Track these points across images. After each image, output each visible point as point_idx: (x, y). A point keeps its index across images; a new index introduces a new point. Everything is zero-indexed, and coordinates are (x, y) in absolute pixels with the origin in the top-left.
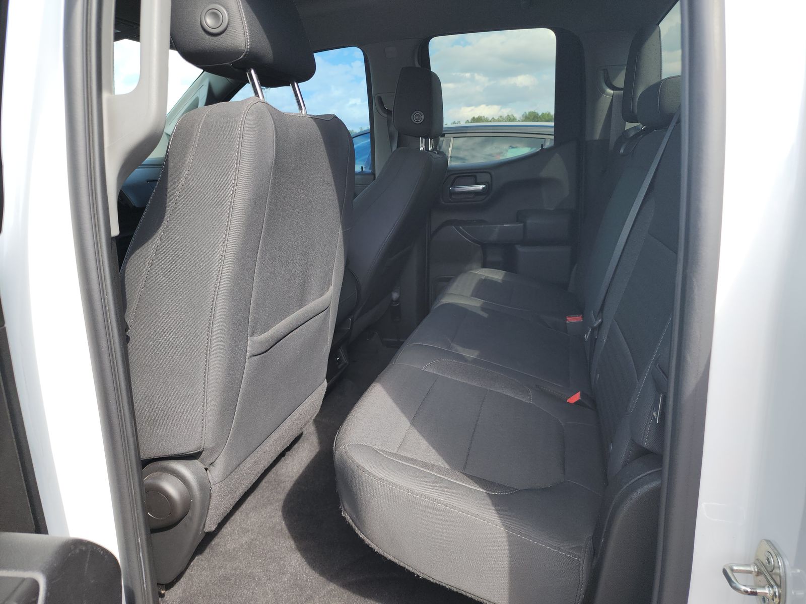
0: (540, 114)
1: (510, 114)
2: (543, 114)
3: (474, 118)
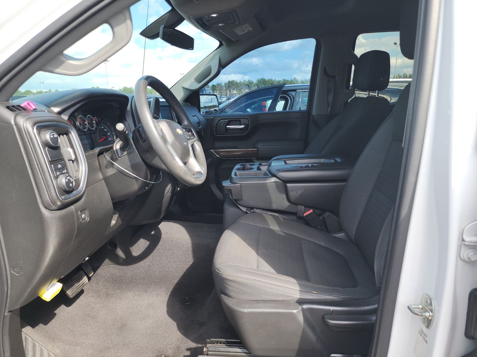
0: (267, 80)
1: (250, 80)
2: (268, 80)
3: (229, 81)
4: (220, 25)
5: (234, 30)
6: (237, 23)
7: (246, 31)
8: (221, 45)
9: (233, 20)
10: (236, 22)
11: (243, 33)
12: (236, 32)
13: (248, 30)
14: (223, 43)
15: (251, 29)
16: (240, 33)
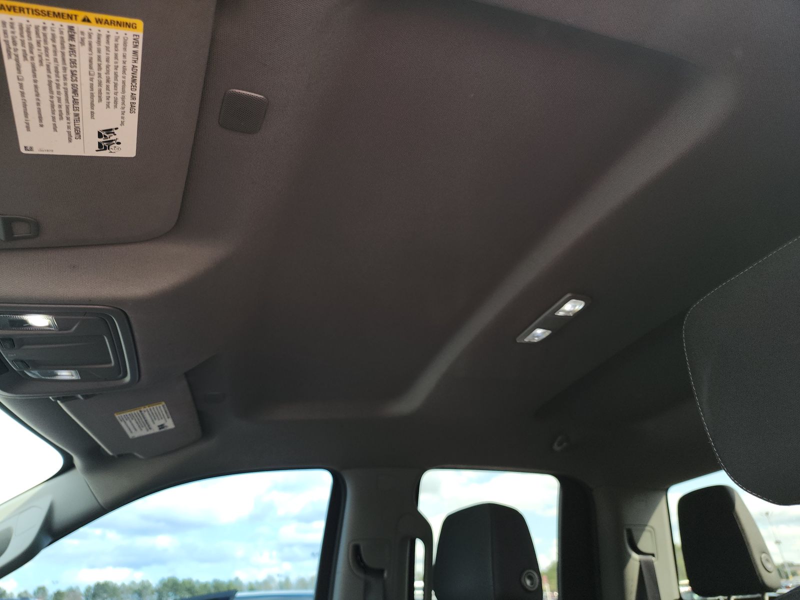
4: (65, 374)
5: (117, 416)
6: (128, 379)
7: (155, 429)
8: (68, 466)
9: (113, 364)
10: (125, 375)
11: (144, 432)
12: (123, 424)
13: (161, 427)
14: (77, 461)
15: (170, 424)
16: (136, 430)
